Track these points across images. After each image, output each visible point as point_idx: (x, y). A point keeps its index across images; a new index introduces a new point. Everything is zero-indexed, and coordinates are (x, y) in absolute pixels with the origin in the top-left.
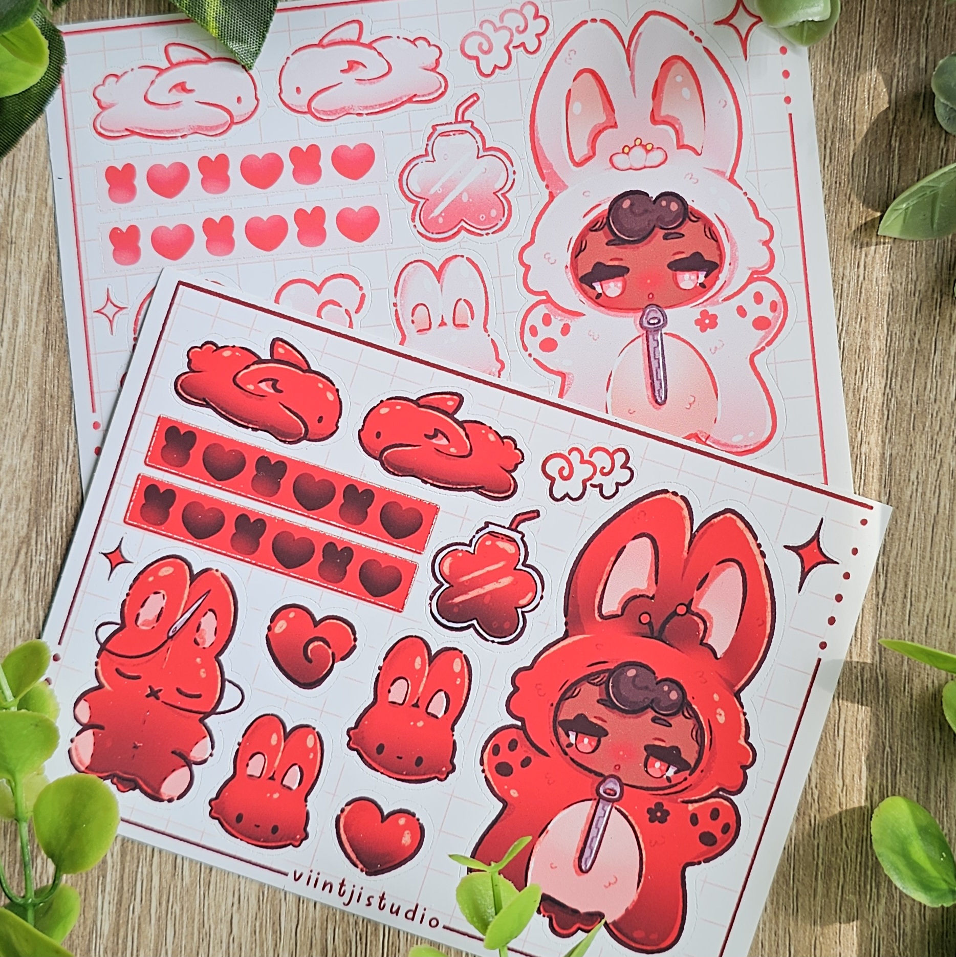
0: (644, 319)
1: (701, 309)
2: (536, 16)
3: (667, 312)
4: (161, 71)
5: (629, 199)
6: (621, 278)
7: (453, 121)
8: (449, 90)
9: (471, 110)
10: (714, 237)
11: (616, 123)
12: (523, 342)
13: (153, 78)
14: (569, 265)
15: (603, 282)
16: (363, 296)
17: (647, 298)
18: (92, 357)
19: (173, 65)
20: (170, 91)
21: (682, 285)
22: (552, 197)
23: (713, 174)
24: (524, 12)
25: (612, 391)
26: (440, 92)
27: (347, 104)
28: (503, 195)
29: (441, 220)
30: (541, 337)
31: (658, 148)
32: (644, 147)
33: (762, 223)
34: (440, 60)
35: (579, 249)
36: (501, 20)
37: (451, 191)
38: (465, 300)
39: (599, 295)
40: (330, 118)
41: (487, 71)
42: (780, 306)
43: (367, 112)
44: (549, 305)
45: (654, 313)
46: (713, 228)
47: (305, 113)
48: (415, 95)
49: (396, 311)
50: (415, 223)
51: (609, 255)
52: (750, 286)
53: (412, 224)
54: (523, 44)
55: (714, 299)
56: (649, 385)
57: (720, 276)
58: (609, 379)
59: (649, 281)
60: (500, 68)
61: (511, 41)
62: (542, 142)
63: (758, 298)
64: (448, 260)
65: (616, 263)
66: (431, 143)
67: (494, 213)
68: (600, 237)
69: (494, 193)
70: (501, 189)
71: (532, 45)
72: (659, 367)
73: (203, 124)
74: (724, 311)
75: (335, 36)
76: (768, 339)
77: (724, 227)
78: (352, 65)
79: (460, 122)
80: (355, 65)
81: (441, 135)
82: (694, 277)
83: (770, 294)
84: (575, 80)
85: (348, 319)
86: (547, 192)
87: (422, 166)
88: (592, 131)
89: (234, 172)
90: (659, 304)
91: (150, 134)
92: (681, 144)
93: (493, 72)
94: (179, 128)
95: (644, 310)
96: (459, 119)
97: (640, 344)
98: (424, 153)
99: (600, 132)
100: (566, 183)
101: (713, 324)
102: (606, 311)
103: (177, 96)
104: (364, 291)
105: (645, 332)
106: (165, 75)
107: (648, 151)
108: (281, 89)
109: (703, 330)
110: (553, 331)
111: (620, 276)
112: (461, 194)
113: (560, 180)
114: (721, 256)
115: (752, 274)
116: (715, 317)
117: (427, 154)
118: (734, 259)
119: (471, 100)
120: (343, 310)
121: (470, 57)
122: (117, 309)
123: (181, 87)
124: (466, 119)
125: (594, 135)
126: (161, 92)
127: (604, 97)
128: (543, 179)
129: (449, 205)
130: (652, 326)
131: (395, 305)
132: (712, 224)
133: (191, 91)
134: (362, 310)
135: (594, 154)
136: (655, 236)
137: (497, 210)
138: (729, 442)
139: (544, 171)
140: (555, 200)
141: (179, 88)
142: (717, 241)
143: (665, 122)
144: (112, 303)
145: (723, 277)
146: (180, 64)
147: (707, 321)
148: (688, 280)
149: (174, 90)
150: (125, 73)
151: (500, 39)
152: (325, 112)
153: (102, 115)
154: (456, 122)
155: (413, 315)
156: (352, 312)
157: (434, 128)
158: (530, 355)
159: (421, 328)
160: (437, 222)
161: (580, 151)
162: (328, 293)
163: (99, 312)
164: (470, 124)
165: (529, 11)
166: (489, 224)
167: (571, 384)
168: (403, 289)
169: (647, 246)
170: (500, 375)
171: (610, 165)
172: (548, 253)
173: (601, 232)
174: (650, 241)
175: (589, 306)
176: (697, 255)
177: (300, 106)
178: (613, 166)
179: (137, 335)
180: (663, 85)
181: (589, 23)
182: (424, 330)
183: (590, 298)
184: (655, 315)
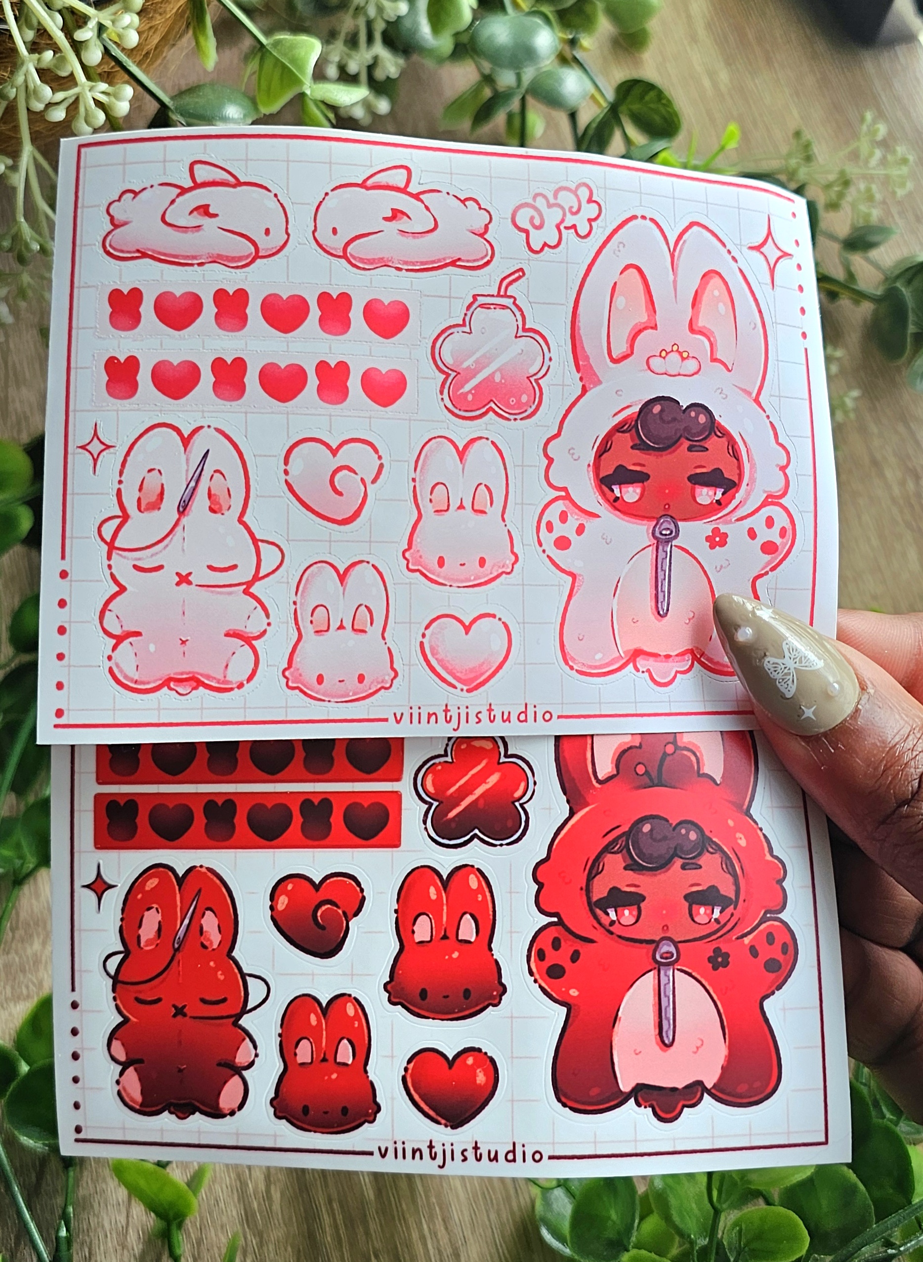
0: (657, 529)
1: (713, 526)
2: (590, 201)
3: (681, 524)
4: (183, 191)
5: (661, 405)
6: (640, 484)
7: (496, 294)
8: (495, 260)
9: (515, 285)
10: (736, 456)
11: (656, 325)
12: (538, 537)
13: (174, 197)
14: (591, 464)
15: (622, 486)
16: (381, 466)
17: (662, 508)
18: (69, 497)
19: (197, 186)
20: (191, 212)
21: (699, 500)
22: (584, 390)
23: (741, 392)
24: (579, 192)
25: (619, 598)
26: (485, 260)
27: (386, 255)
28: (536, 381)
29: (470, 397)
30: (555, 534)
32: (681, 354)
33: (780, 449)
34: (490, 226)
35: (604, 449)
36: (555, 196)
37: (484, 368)
38: (486, 486)
39: (617, 499)
40: (367, 267)
41: (537, 247)
42: (789, 533)
43: (406, 267)
44: (567, 502)
45: (667, 525)
46: (736, 447)
47: (339, 257)
48: (459, 259)
49: (415, 487)
50: (443, 397)
51: (632, 460)
52: (763, 510)
53: (440, 397)
54: (574, 227)
55: (728, 518)
56: (653, 596)
57: (737, 495)
58: (617, 586)
59: (667, 491)
60: (550, 247)
61: (563, 221)
62: (582, 332)
63: (770, 522)
64: (473, 441)
65: (638, 468)
66: (469, 313)
67: (524, 398)
68: (626, 439)
69: (528, 378)
70: (535, 374)
71: (583, 229)
72: (665, 579)
73: (224, 253)
74: (735, 531)
75: (381, 179)
76: (773, 565)
77: (746, 447)
78: (396, 215)
79: (502, 296)
80: (399, 215)
81: (481, 306)
82: (711, 493)
83: (781, 520)
84: (621, 273)
85: (363, 489)
86: (581, 384)
87: (458, 336)
88: (632, 329)
89: (254, 310)
90: (673, 515)
91: (163, 257)
92: (714, 357)
93: (542, 249)
94: (197, 254)
95: (658, 520)
96: (502, 293)
97: (649, 554)
98: (461, 323)
99: (640, 331)
100: (601, 379)
101: (723, 543)
102: (623, 516)
103: (197, 220)
104: (383, 461)
105: (655, 542)
107: (683, 359)
108: (315, 226)
109: (712, 547)
110: (568, 530)
111: (639, 482)
112: (494, 373)
113: (595, 374)
114: (741, 476)
115: (767, 497)
116: (725, 535)
117: (464, 325)
118: (752, 479)
119: (517, 275)
120: (358, 478)
121: (520, 229)
122: (103, 447)
123: (204, 210)
124: (508, 294)
125: (634, 333)
126: (181, 213)
127: (647, 296)
128: (578, 370)
129: (480, 383)
130: (664, 537)
131: (414, 480)
132: (735, 442)
133: (215, 216)
134: (379, 481)
135: (632, 353)
136: (680, 446)
137: (528, 396)
138: (721, 661)
139: (581, 363)
140: (588, 394)
141: (202, 210)
142: (738, 460)
143: (701, 333)
144: (98, 439)
145: (739, 496)
146: (205, 184)
147: (717, 539)
148: (705, 496)
149: (195, 213)
150: (144, 189)
151: (552, 217)
152: (362, 260)
153: (113, 233)
154: (499, 295)
155: (431, 493)
156: (368, 481)
157: (475, 297)
158: (544, 551)
159: (439, 509)
160: (466, 399)
161: (619, 348)
162: (343, 458)
163: (83, 447)
164: (512, 300)
165: (584, 193)
166: (517, 409)
167: (580, 586)
168: (423, 465)
169: (669, 457)
170: (513, 568)
171: (646, 367)
172: (573, 449)
173: (628, 435)
174: (674, 451)
175: (606, 508)
176: (718, 471)
177: (335, 249)
178: (649, 368)
179: (122, 479)
180: (701, 297)
181: (639, 219)
182: (441, 511)
183: (607, 500)
184: (668, 526)
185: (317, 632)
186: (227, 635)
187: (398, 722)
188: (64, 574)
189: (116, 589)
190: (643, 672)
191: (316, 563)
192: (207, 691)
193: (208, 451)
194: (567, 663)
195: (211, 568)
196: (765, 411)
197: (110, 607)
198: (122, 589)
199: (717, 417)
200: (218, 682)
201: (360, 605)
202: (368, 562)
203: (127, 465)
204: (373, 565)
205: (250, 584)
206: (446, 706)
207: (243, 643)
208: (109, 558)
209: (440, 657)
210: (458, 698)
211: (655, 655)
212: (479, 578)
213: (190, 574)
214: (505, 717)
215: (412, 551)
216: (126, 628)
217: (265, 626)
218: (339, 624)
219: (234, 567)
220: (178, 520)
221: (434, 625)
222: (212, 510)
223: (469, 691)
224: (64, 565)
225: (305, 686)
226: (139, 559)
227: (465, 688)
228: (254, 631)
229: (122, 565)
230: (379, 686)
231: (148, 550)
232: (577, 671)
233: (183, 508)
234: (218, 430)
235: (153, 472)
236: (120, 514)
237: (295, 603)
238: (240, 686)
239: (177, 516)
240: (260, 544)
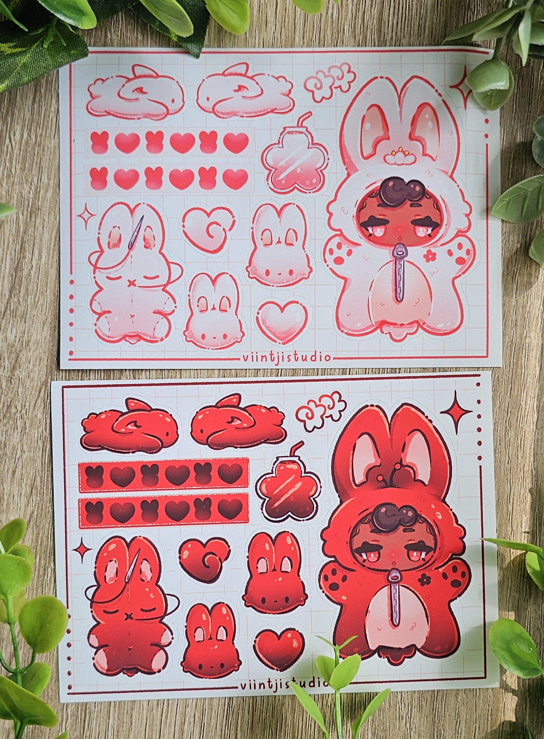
0: (395, 252)
1: (427, 249)
2: (349, 71)
3: (409, 248)
4: (129, 80)
5: (393, 181)
6: (384, 226)
7: (296, 126)
9: (307, 120)
10: (439, 208)
11: (389, 137)
12: (324, 257)
13: (124, 83)
14: (355, 215)
15: (374, 227)
16: (234, 222)
17: (397, 239)
18: (73, 242)
19: (136, 77)
20: (133, 91)
21: (418, 234)
22: (349, 175)
23: (441, 172)
24: (342, 68)
25: (373, 291)
26: (290, 108)
27: (235, 110)
28: (321, 171)
29: (283, 182)
30: (335, 256)
31: (412, 154)
32: (404, 153)
33: (466, 204)
34: (292, 90)
35: (362, 207)
36: (329, 71)
37: (291, 165)
38: (293, 230)
39: (371, 235)
40: (225, 117)
41: (318, 99)
42: (472, 252)
43: (247, 115)
44: (341, 237)
46: (438, 204)
47: (211, 112)
48: (275, 109)
49: (253, 232)
50: (268, 182)
51: (379, 212)
52: (456, 239)
55: (436, 244)
56: (394, 290)
57: (440, 231)
58: (372, 284)
59: (400, 230)
60: (326, 99)
61: (333, 84)
63: (460, 246)
64: (286, 205)
65: (382, 217)
66: (282, 137)
67: (314, 181)
68: (374, 202)
69: (316, 170)
70: (320, 168)
71: (345, 88)
72: (401, 280)
73: (151, 113)
74: (440, 252)
75: (232, 70)
76: (463, 271)
77: (445, 203)
78: (241, 88)
79: (300, 127)
80: (242, 88)
81: (288, 133)
82: (425, 230)
84: (368, 109)
85: (224, 234)
86: (346, 172)
87: (275, 150)
88: (375, 140)
89: (166, 142)
90: (404, 243)
91: (119, 115)
92: (425, 153)
93: (322, 100)
94: (137, 113)
95: (395, 246)
96: (300, 125)
97: (391, 265)
98: (277, 142)
99: (379, 142)
100: (358, 168)
101: (434, 259)
102: (374, 244)
103: (136, 95)
104: (235, 219)
105: (395, 259)
106: (131, 82)
107: (406, 155)
108: (198, 97)
109: (428, 261)
110: (342, 253)
111: (383, 225)
112: (296, 168)
113: (354, 166)
114: (442, 220)
115: (458, 232)
116: (435, 254)
117: (279, 143)
118: (449, 222)
119: (307, 115)
120: (222, 228)
121: (309, 91)
122: (90, 215)
123: (140, 90)
124: (303, 125)
125: (376, 142)
126: (128, 92)
128: (345, 164)
129: (289, 174)
130: (399, 256)
131: (252, 228)
132: (438, 201)
133: (146, 93)
134: (233, 229)
135: (375, 153)
136: (405, 204)
137: (317, 180)
138: (436, 327)
139: (346, 160)
140: (350, 177)
141: (139, 90)
142: (440, 211)
143: (417, 140)
144: (88, 211)
145: (441, 232)
146: (140, 77)
147: (430, 256)
148: (422, 232)
149: (136, 92)
150: (108, 79)
151: (327, 83)
152: (222, 113)
153: (92, 102)
154: (298, 126)
155: (262, 235)
156: (227, 230)
157: (284, 129)
158: (328, 266)
159: (266, 244)
160: (281, 183)
161: (367, 151)
162: (214, 217)
163: (80, 216)
164: (305, 129)
165: (345, 68)
166: (311, 187)
167: (349, 285)
168: (257, 220)
169: (400, 210)
170: (309, 275)
171: (384, 161)
172: (344, 207)
173: (375, 199)
174: (402, 207)
175: (364, 240)
176: (428, 218)
177: (208, 108)
178: (385, 161)
179: (100, 232)
180: (417, 119)
181: (379, 78)
182: (268, 245)
183: (365, 236)
184: (401, 250)
185: (201, 311)
186: (154, 312)
187: (245, 360)
188: (72, 282)
189: (99, 289)
190: (386, 334)
191: (200, 274)
192: (145, 342)
193: (143, 216)
194: (339, 329)
195: (145, 277)
196: (456, 182)
197: (95, 299)
198: (101, 289)
199: (426, 187)
200: (151, 338)
201: (224, 297)
202: (227, 274)
203: (102, 225)
204: (230, 275)
205: (165, 286)
206: (271, 352)
207: (163, 317)
208: (94, 273)
209: (267, 325)
210: (278, 348)
211: (394, 324)
212: (289, 282)
213: (135, 280)
214: (304, 358)
215: (251, 267)
216: (103, 309)
217: (174, 308)
218: (212, 307)
219: (157, 277)
220: (129, 252)
221: (264, 307)
222: (146, 247)
223: (283, 344)
224: (72, 277)
225: (196, 340)
226: (109, 273)
227: (281, 342)
228: (168, 310)
229: (101, 276)
230: (235, 341)
231: (114, 269)
232: (345, 333)
233: (131, 246)
234: (149, 205)
235: (116, 228)
236: (99, 250)
237: (189, 296)
238: (162, 340)
239: (128, 251)
240: (170, 264)
